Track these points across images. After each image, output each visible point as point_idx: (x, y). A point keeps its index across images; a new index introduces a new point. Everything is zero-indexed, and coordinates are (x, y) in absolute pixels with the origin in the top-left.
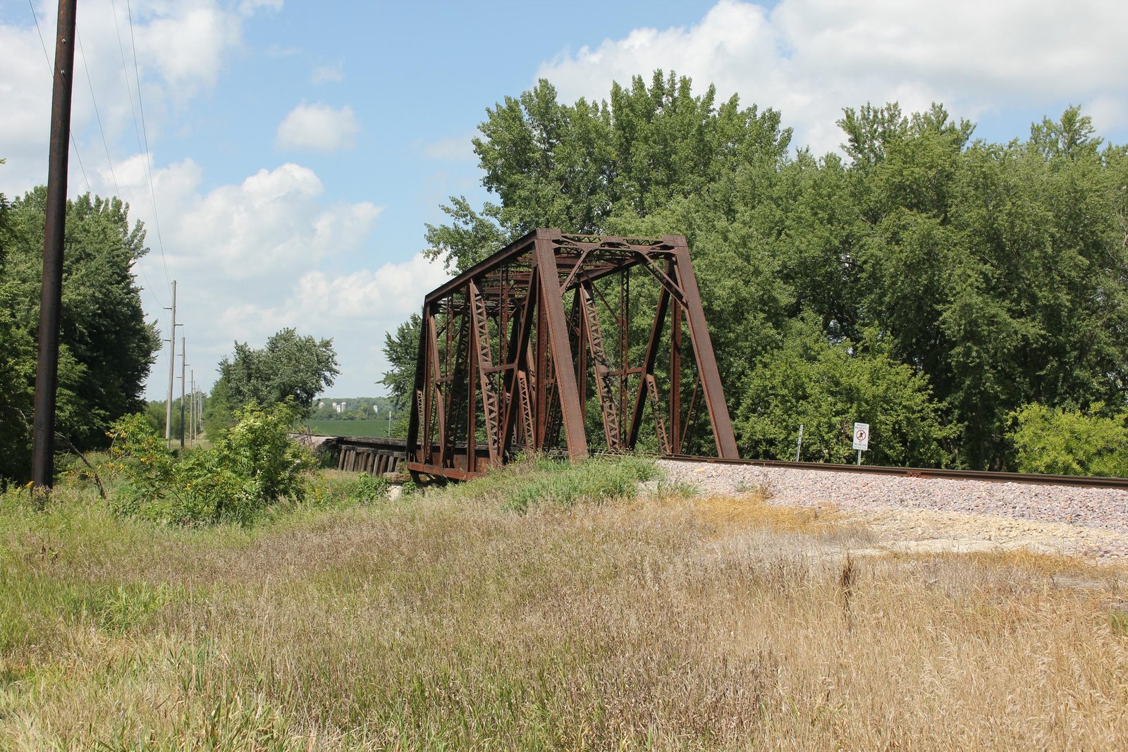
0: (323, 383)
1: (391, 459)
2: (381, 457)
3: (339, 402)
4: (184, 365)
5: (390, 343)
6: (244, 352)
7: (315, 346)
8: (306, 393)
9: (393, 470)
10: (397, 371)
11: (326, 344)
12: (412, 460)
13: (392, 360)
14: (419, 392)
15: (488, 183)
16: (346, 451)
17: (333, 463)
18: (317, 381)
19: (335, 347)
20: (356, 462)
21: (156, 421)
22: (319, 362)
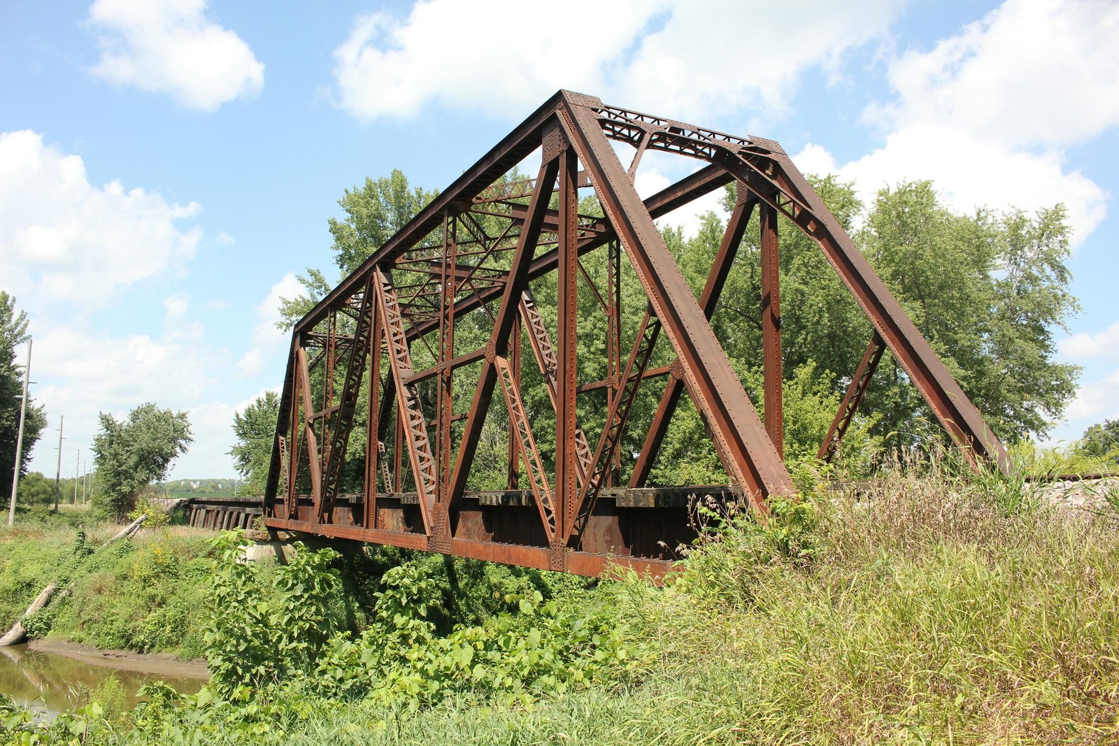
0: (178, 449)
1: (242, 516)
2: (231, 514)
3: (195, 482)
4: (61, 438)
5: (238, 420)
6: (108, 421)
7: (172, 418)
8: (162, 458)
9: (244, 527)
10: (243, 443)
11: (182, 416)
12: (270, 516)
13: (239, 434)
14: (281, 438)
15: (341, 260)
16: (197, 510)
17: (185, 521)
18: (172, 448)
19: (189, 419)
20: (206, 520)
21: (50, 489)
22: (175, 431)
